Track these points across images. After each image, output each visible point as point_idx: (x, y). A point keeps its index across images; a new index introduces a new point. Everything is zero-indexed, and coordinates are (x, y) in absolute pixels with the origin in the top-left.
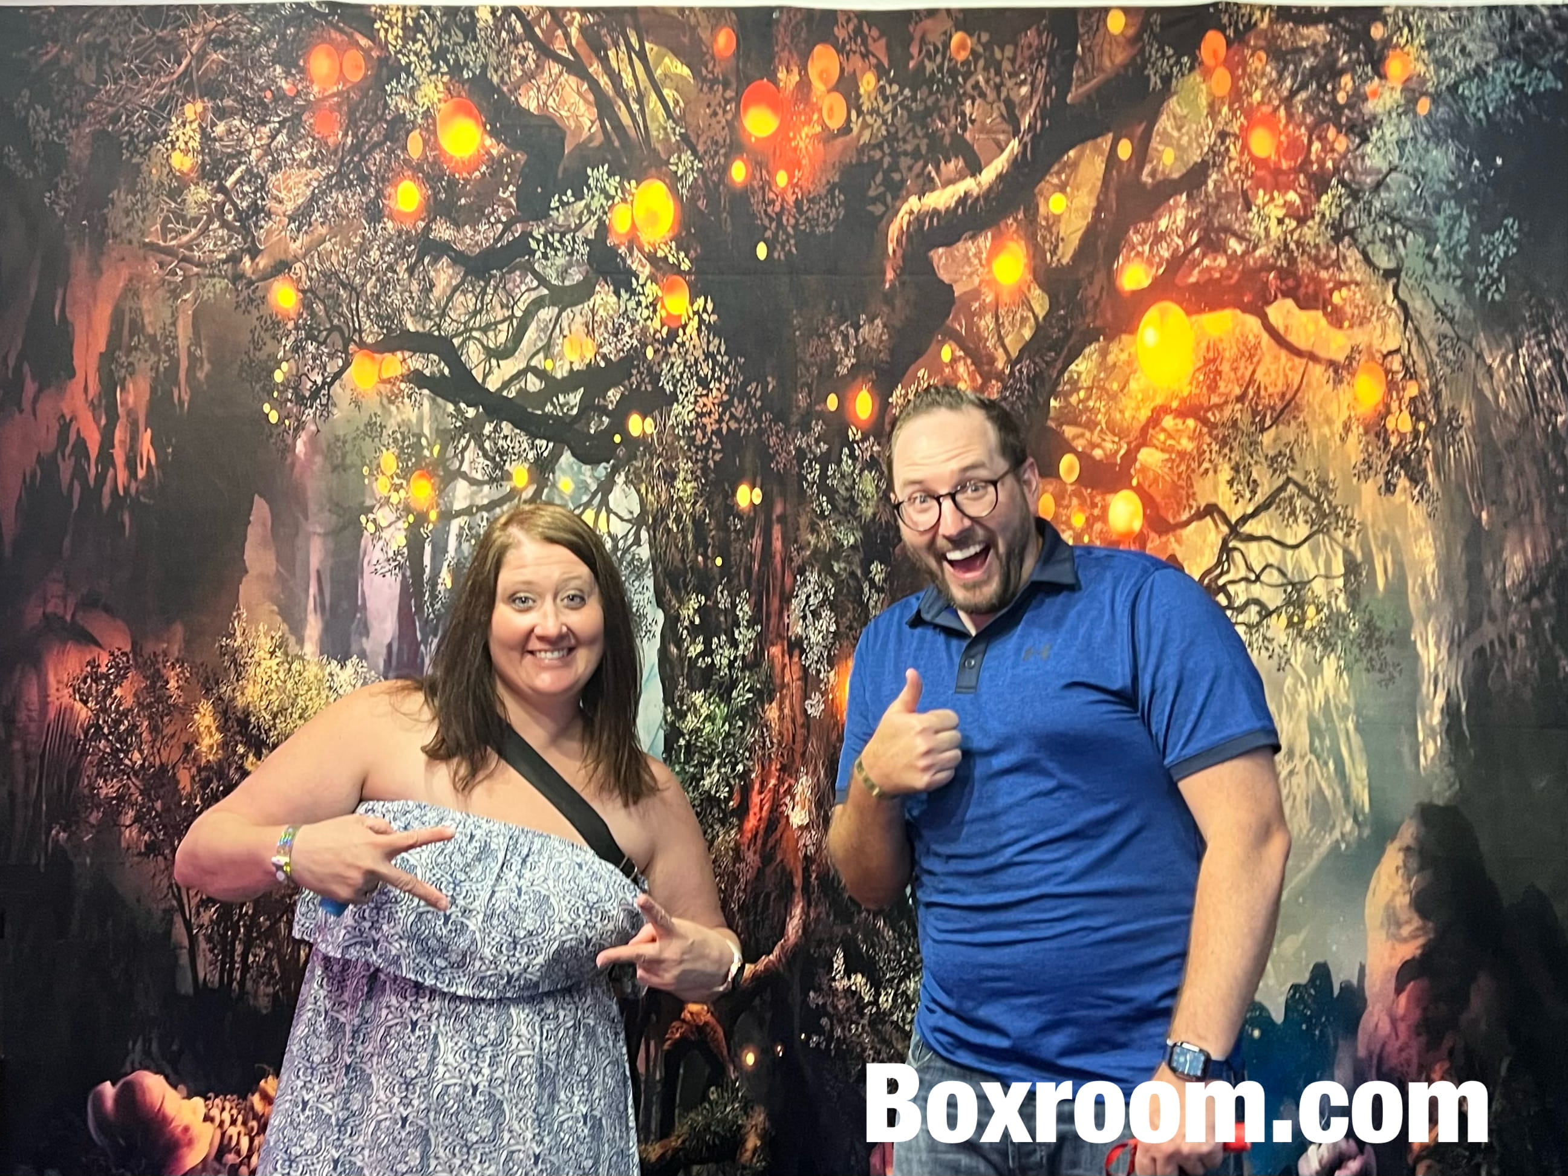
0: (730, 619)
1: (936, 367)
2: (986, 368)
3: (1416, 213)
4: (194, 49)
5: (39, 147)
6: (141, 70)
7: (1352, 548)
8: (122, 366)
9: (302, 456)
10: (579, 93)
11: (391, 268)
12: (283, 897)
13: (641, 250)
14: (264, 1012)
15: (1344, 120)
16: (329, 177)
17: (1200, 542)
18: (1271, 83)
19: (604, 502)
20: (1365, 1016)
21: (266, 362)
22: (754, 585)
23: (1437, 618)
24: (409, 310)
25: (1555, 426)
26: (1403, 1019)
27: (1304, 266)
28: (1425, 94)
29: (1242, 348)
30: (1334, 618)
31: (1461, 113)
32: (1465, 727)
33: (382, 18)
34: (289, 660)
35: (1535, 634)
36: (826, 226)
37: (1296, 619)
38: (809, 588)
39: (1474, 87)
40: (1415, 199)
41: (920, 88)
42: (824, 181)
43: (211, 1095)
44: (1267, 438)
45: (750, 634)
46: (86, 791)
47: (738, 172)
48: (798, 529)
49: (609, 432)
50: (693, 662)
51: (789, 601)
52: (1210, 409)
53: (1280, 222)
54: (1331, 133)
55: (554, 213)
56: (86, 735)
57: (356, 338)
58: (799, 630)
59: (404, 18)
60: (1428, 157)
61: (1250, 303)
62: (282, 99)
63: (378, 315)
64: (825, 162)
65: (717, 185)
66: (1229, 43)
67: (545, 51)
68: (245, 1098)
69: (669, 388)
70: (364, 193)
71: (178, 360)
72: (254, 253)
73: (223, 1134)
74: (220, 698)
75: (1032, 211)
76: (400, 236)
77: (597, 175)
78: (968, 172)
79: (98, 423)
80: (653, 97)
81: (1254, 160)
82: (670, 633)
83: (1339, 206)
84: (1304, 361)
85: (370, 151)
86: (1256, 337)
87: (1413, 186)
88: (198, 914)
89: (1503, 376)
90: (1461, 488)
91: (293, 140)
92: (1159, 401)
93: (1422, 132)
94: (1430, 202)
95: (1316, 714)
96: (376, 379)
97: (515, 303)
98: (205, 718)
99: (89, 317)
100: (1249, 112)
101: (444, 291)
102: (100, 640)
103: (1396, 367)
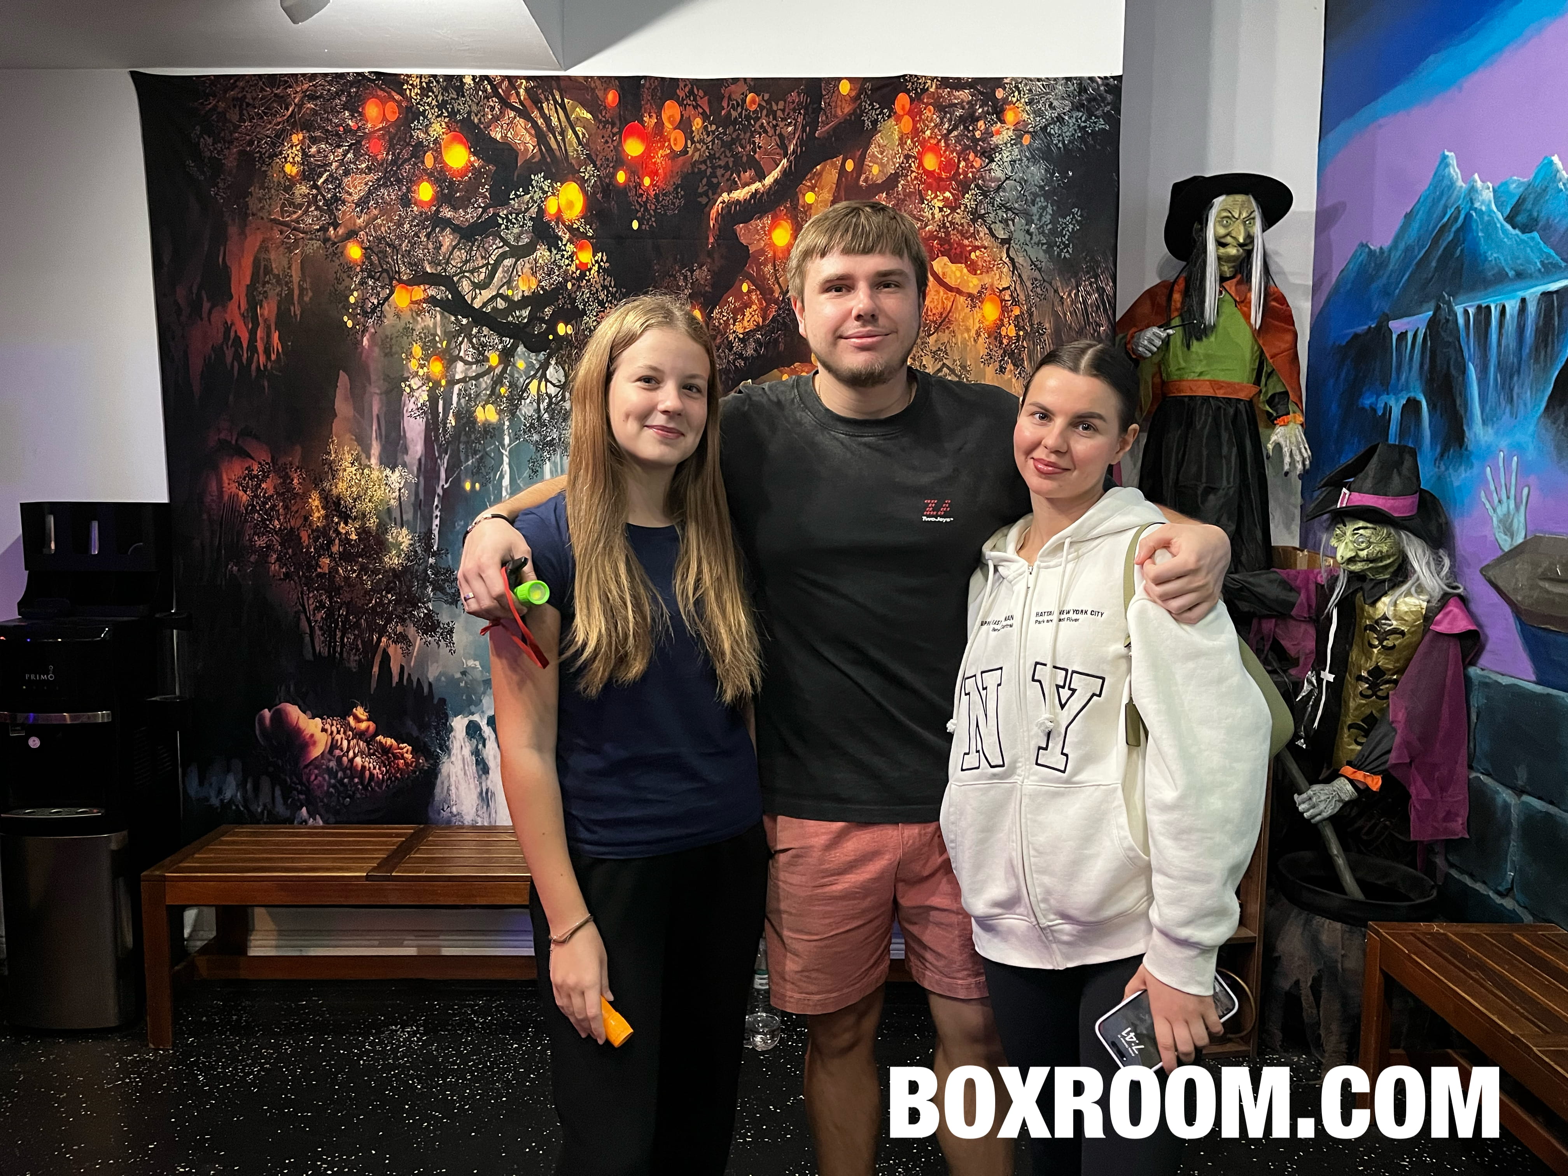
1: (739, 295)
2: (768, 296)
3: (1020, 205)
4: (296, 100)
5: (206, 160)
6: (265, 114)
8: (260, 293)
9: (367, 347)
10: (526, 129)
11: (416, 235)
12: (363, 605)
13: (564, 224)
14: (354, 670)
15: (979, 148)
16: (378, 180)
18: (936, 126)
19: (544, 375)
21: (345, 290)
24: (428, 260)
25: (1099, 333)
27: (955, 237)
28: (1028, 132)
31: (1049, 144)
33: (408, 83)
34: (362, 467)
36: (673, 210)
39: (1056, 128)
40: (1021, 196)
41: (728, 127)
42: (672, 183)
44: (931, 340)
46: (248, 543)
47: (621, 177)
49: (545, 334)
53: (941, 210)
54: (971, 156)
55: (512, 202)
56: (246, 510)
57: (397, 277)
59: (421, 82)
60: (1028, 171)
62: (349, 132)
63: (409, 263)
64: (672, 171)
65: (608, 185)
66: (912, 100)
67: (505, 104)
68: (345, 719)
69: (581, 307)
71: (293, 290)
72: (336, 226)
73: (333, 739)
74: (324, 490)
75: (795, 201)
76: (421, 215)
77: (537, 178)
78: (756, 178)
79: (247, 327)
80: (570, 131)
81: (927, 172)
83: (975, 200)
84: (954, 294)
85: (402, 164)
87: (1020, 189)
88: (314, 614)
89: (1069, 303)
91: (357, 156)
93: (1026, 156)
94: (1029, 198)
96: (409, 301)
97: (490, 256)
98: (315, 501)
99: (240, 263)
100: (923, 143)
101: (448, 248)
102: (253, 455)
103: (1007, 297)
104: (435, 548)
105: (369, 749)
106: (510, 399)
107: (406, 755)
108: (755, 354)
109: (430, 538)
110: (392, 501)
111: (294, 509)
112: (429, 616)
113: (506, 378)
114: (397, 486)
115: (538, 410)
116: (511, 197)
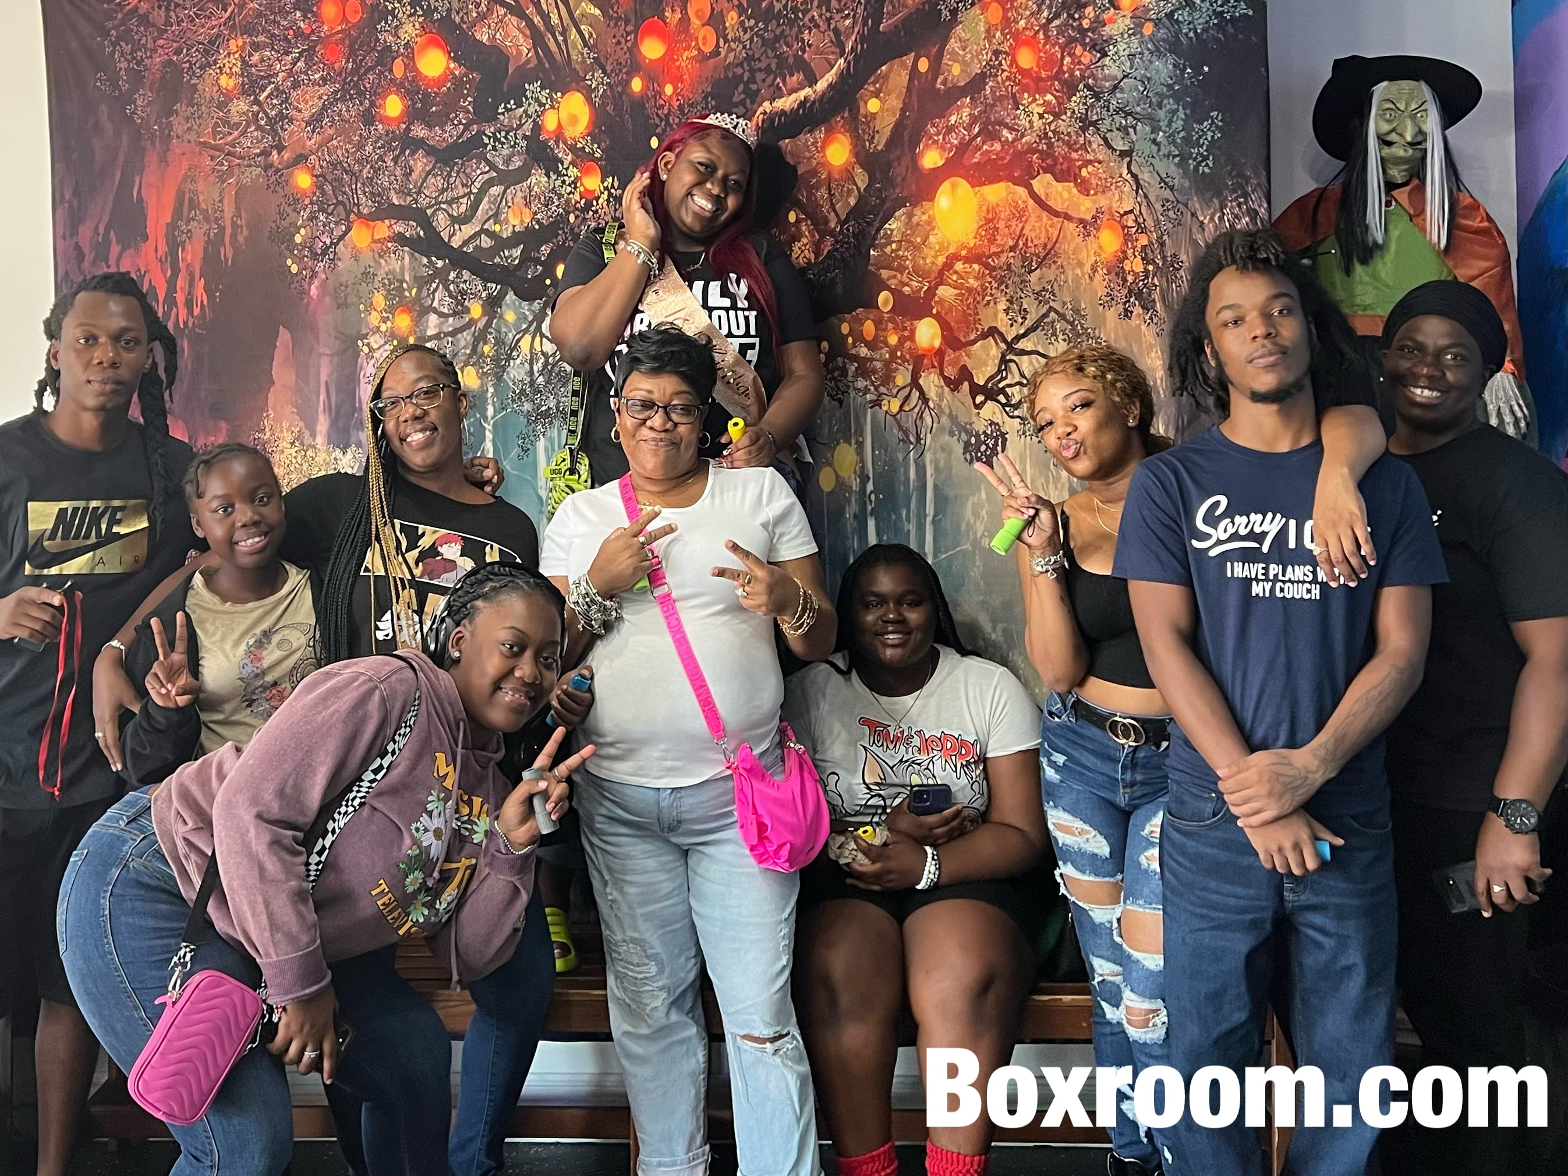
1: (785, 226)
2: (822, 227)
3: (1144, 109)
5: (123, 72)
6: (198, 16)
8: (182, 232)
9: (315, 297)
10: (519, 29)
11: (381, 159)
13: (565, 143)
15: (1088, 40)
16: (335, 92)
17: (984, 357)
18: (1032, 14)
21: (289, 228)
23: (1166, 412)
24: (394, 189)
27: (1060, 149)
28: (1149, 20)
29: (1014, 211)
31: (1177, 34)
34: (303, 449)
39: (1185, 14)
40: (1144, 98)
41: (770, 21)
42: (700, 91)
44: (1034, 277)
47: (637, 85)
49: (541, 278)
52: (990, 256)
53: (1041, 116)
54: (1079, 50)
55: (501, 117)
57: (355, 210)
60: (1152, 67)
61: (1020, 177)
62: (301, 36)
63: (371, 193)
64: (700, 77)
65: (620, 95)
71: (224, 228)
72: (280, 149)
75: (855, 110)
77: (532, 88)
78: (806, 83)
79: (165, 275)
80: (574, 31)
81: (1021, 71)
83: (1085, 104)
84: (1061, 220)
85: (366, 73)
86: (1024, 202)
87: (1141, 88)
89: (1212, 229)
91: (309, 66)
92: (952, 250)
93: (1148, 49)
94: (1154, 100)
96: (369, 240)
97: (473, 183)
99: (159, 197)
100: (1016, 35)
101: (420, 175)
103: (1131, 223)
106: (496, 359)
113: (491, 333)
115: (531, 372)
116: (500, 111)
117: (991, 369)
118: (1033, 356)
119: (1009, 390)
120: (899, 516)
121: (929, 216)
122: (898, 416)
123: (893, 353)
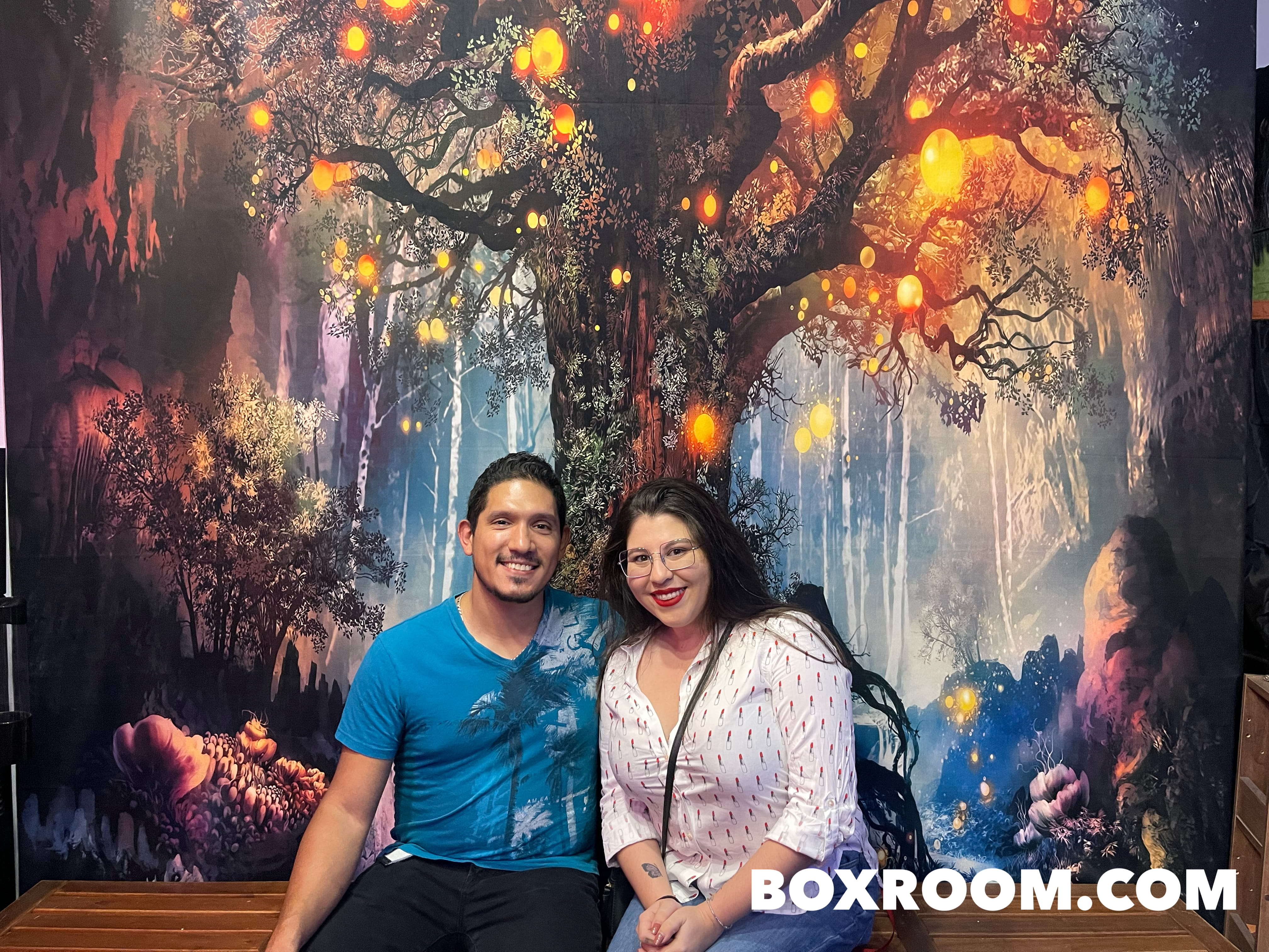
0: (605, 374)
1: (766, 176)
2: (805, 178)
3: (1135, 62)
7: (1081, 320)
8: (133, 171)
9: (274, 242)
11: (343, 95)
12: (263, 583)
13: (538, 83)
14: (249, 670)
16: (294, 23)
17: (965, 316)
19: (509, 280)
20: (1083, 676)
21: (246, 168)
22: (624, 346)
23: (1144, 374)
24: (357, 129)
25: (1238, 227)
26: (1111, 678)
27: (1050, 102)
29: (1001, 165)
30: (1066, 374)
32: (1164, 458)
34: (265, 401)
35: (1216, 387)
36: (682, 66)
37: (1037, 375)
38: (667, 350)
40: (1136, 51)
42: (680, 31)
43: (208, 733)
44: (1018, 236)
45: (621, 385)
46: (109, 501)
47: (614, 22)
48: (659, 303)
49: (511, 227)
50: (577, 406)
51: (651, 359)
52: (975, 212)
53: (1032, 66)
55: (470, 54)
56: (108, 458)
57: (316, 150)
58: (659, 381)
60: (1144, 19)
61: (1008, 129)
63: (333, 133)
64: (681, 15)
65: (597, 32)
68: (234, 736)
69: (559, 191)
70: (322, 35)
71: (177, 166)
73: (218, 763)
74: (213, 431)
75: (841, 55)
76: (349, 70)
77: (504, 23)
78: (792, 25)
79: (115, 215)
81: (1013, 17)
82: (560, 384)
83: (1077, 55)
84: (1049, 175)
85: (326, 3)
86: (1012, 156)
87: (1133, 41)
88: (197, 596)
89: (1198, 188)
90: (1165, 274)
92: (936, 206)
94: (1147, 51)
95: (1050, 448)
96: (331, 182)
97: (440, 124)
98: (201, 446)
99: (107, 133)
101: (384, 114)
102: (118, 385)
103: (1118, 180)
104: (361, 507)
105: (268, 776)
106: (464, 312)
107: (316, 783)
108: (786, 254)
109: (354, 494)
110: (305, 446)
111: (172, 455)
112: (351, 597)
113: (458, 284)
114: (312, 425)
115: (501, 326)
116: (469, 47)
117: (971, 329)
118: (1014, 316)
119: (989, 351)
120: (875, 478)
121: (915, 170)
122: (877, 377)
123: (873, 312)
